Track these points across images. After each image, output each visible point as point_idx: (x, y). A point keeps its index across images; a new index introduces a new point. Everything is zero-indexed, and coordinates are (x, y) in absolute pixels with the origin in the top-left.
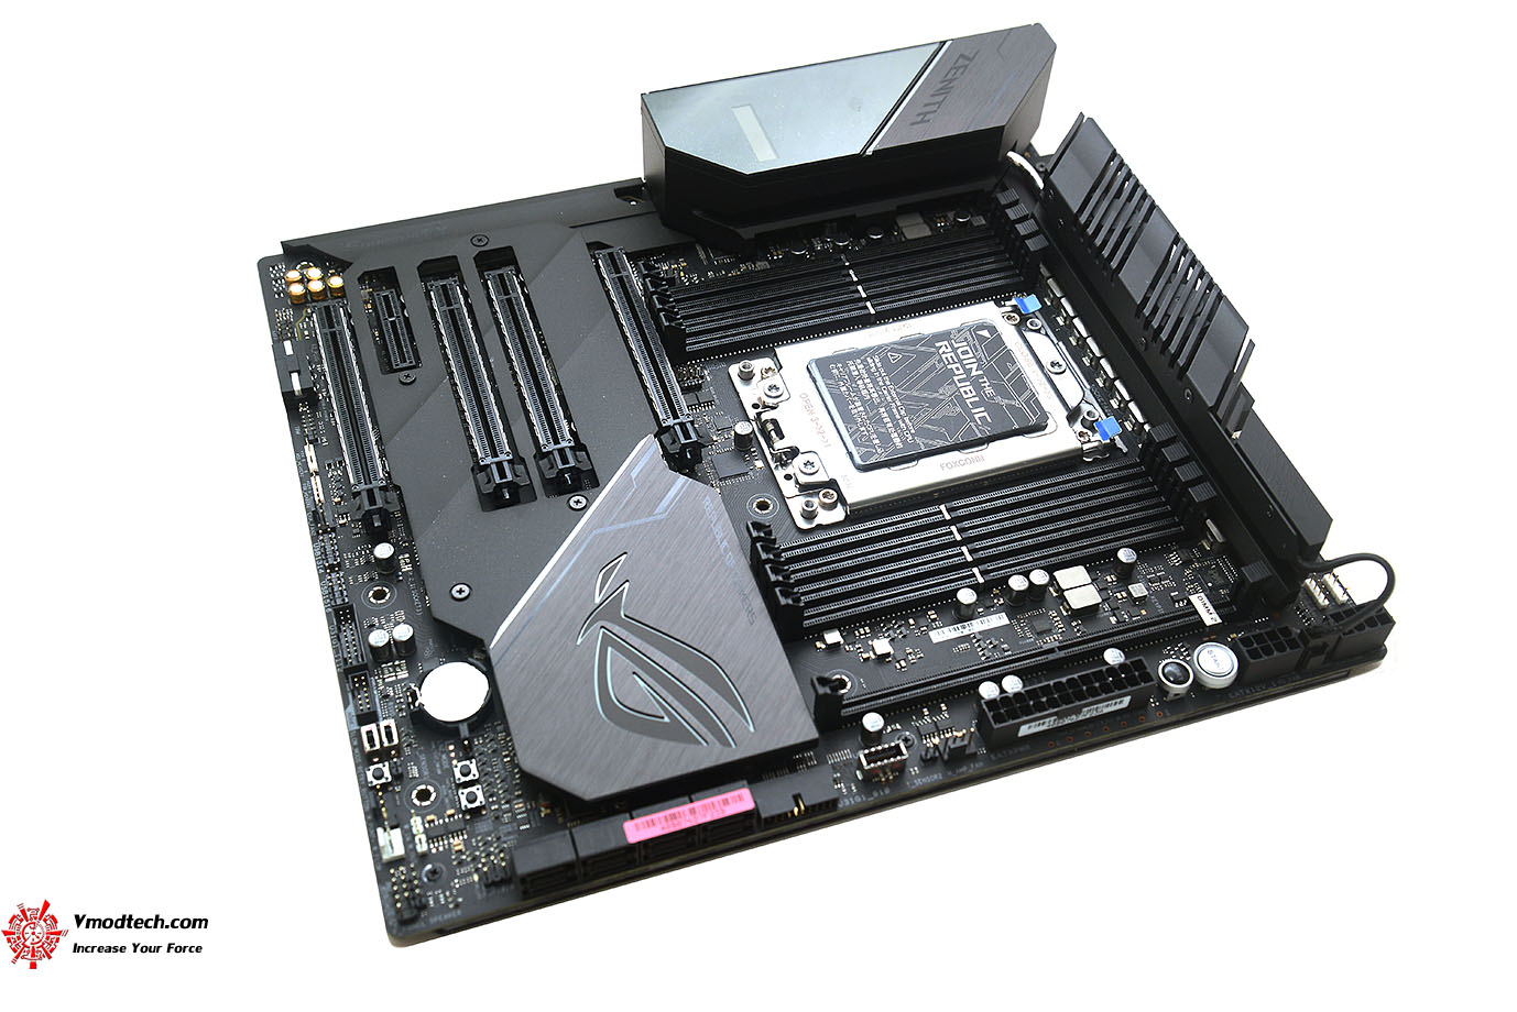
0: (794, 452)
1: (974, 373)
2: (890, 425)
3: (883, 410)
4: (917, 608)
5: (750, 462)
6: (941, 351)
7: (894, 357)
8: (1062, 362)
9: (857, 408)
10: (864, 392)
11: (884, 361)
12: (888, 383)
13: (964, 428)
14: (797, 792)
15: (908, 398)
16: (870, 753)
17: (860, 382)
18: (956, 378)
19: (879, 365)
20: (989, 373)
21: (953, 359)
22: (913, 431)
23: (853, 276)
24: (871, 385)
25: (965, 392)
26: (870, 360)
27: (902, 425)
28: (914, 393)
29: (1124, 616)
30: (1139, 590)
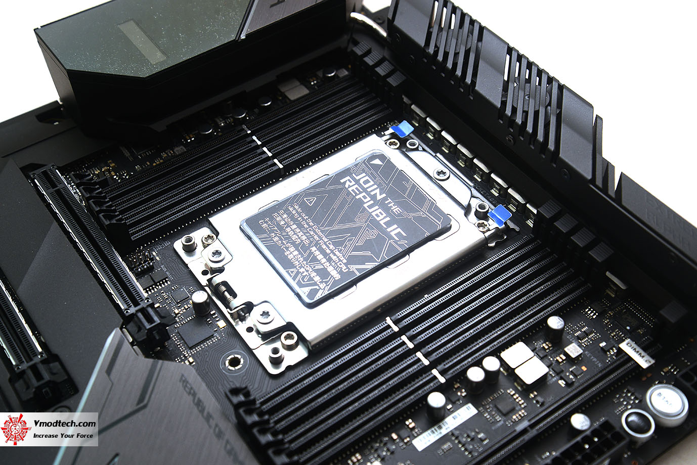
0: (249, 307)
1: (379, 197)
2: (324, 260)
3: (314, 249)
4: (396, 422)
5: (214, 325)
6: (347, 186)
7: (311, 201)
8: (445, 170)
10: (294, 237)
11: (303, 205)
12: (311, 224)
13: (385, 249)
15: (331, 233)
17: (288, 229)
18: (365, 205)
19: (300, 211)
20: (391, 194)
21: (358, 190)
22: (345, 261)
23: (257, 140)
24: (298, 230)
25: (377, 215)
26: (291, 209)
27: (334, 258)
28: (336, 228)
29: (570, 377)
30: (574, 350)
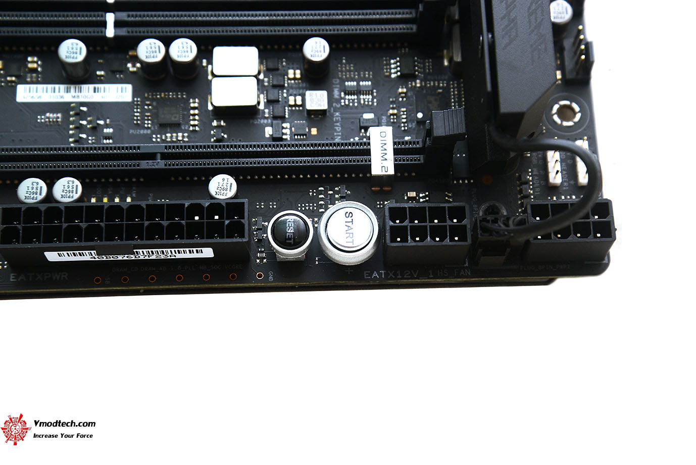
29: (284, 131)
30: (317, 100)
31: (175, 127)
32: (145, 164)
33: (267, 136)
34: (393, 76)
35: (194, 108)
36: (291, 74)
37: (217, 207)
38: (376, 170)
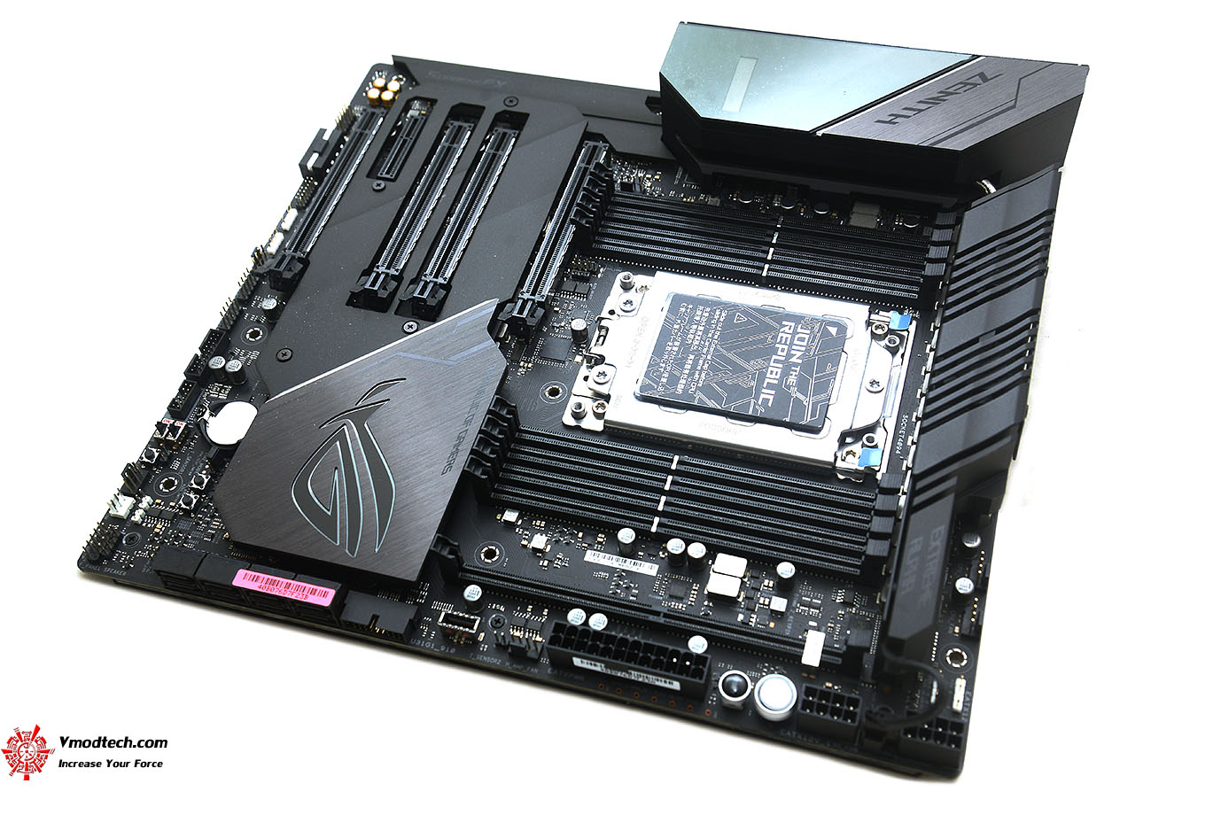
1: (794, 360)
2: (687, 371)
3: (692, 357)
6: (782, 330)
7: (740, 319)
9: (673, 347)
10: (690, 336)
11: (729, 318)
12: (716, 337)
13: (739, 402)
14: (378, 614)
15: (722, 357)
16: (452, 615)
17: (694, 327)
18: (774, 357)
19: (722, 320)
20: (807, 366)
21: (786, 341)
22: (700, 385)
23: (775, 238)
24: (700, 333)
25: (772, 372)
26: (718, 313)
27: (697, 376)
28: (730, 355)
29: (751, 620)
30: (779, 604)
31: (680, 599)
32: (651, 618)
33: (739, 620)
34: (837, 601)
35: (695, 590)
36: (766, 582)
37: (690, 656)
38: (804, 661)
